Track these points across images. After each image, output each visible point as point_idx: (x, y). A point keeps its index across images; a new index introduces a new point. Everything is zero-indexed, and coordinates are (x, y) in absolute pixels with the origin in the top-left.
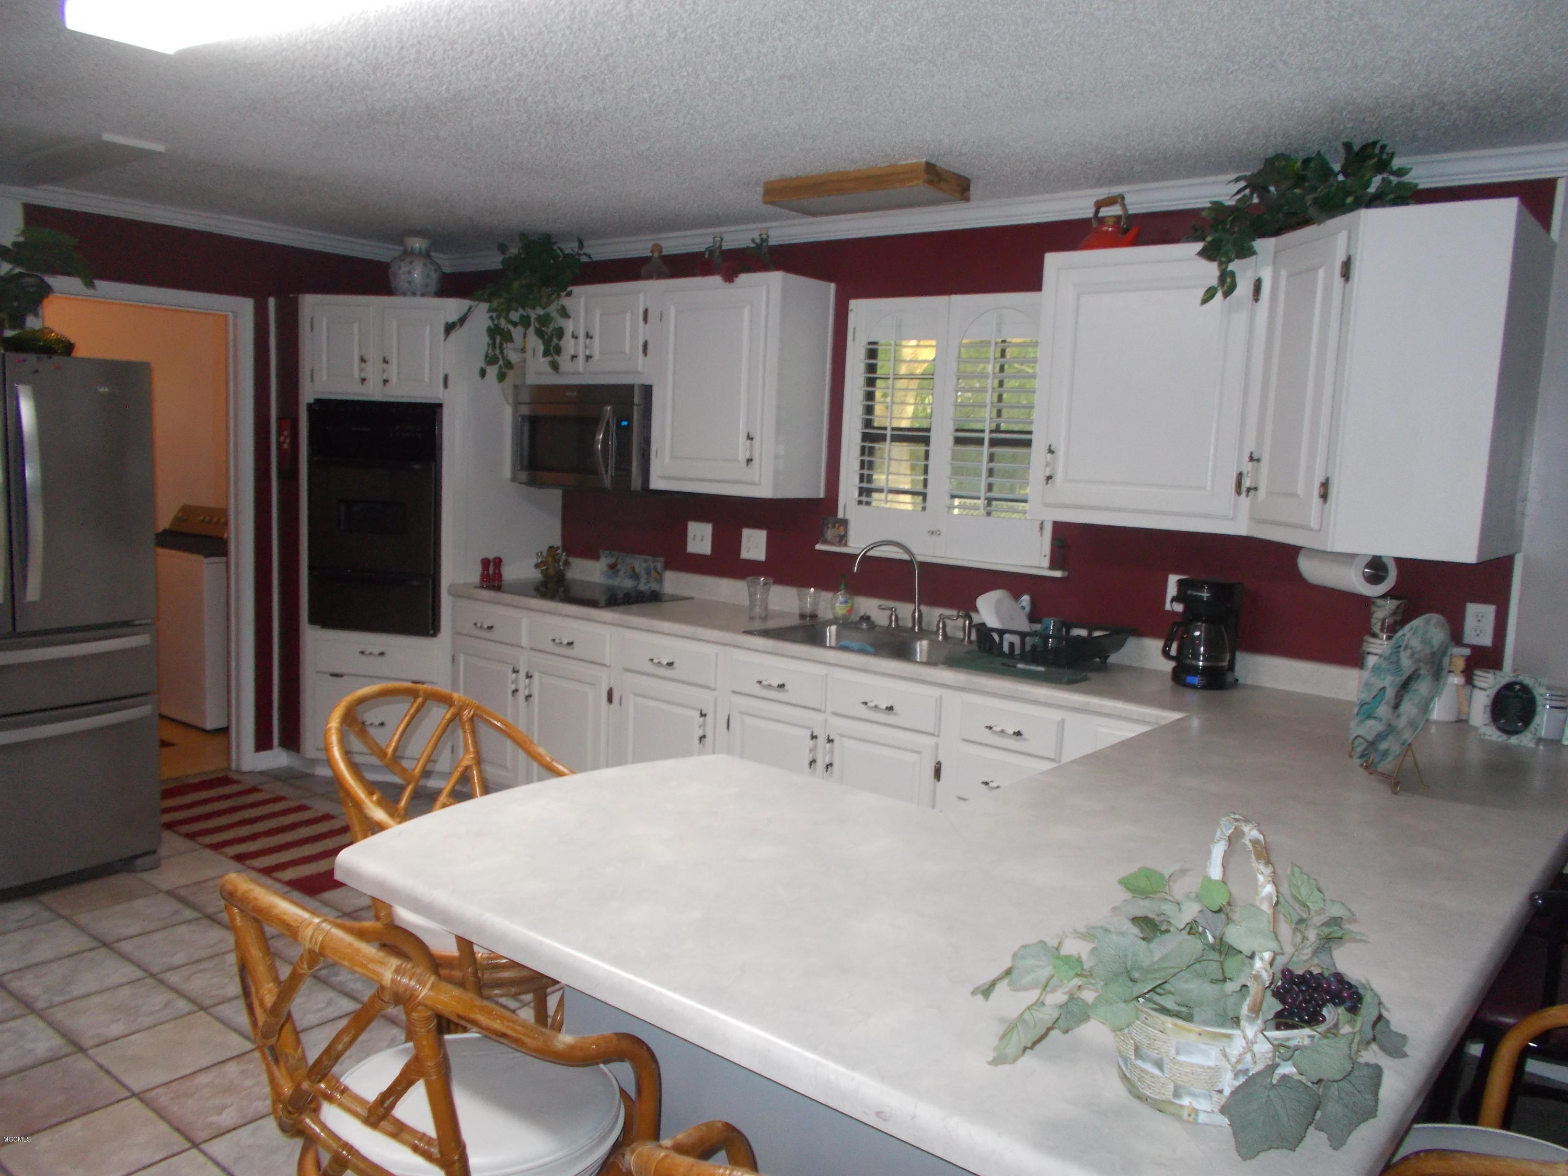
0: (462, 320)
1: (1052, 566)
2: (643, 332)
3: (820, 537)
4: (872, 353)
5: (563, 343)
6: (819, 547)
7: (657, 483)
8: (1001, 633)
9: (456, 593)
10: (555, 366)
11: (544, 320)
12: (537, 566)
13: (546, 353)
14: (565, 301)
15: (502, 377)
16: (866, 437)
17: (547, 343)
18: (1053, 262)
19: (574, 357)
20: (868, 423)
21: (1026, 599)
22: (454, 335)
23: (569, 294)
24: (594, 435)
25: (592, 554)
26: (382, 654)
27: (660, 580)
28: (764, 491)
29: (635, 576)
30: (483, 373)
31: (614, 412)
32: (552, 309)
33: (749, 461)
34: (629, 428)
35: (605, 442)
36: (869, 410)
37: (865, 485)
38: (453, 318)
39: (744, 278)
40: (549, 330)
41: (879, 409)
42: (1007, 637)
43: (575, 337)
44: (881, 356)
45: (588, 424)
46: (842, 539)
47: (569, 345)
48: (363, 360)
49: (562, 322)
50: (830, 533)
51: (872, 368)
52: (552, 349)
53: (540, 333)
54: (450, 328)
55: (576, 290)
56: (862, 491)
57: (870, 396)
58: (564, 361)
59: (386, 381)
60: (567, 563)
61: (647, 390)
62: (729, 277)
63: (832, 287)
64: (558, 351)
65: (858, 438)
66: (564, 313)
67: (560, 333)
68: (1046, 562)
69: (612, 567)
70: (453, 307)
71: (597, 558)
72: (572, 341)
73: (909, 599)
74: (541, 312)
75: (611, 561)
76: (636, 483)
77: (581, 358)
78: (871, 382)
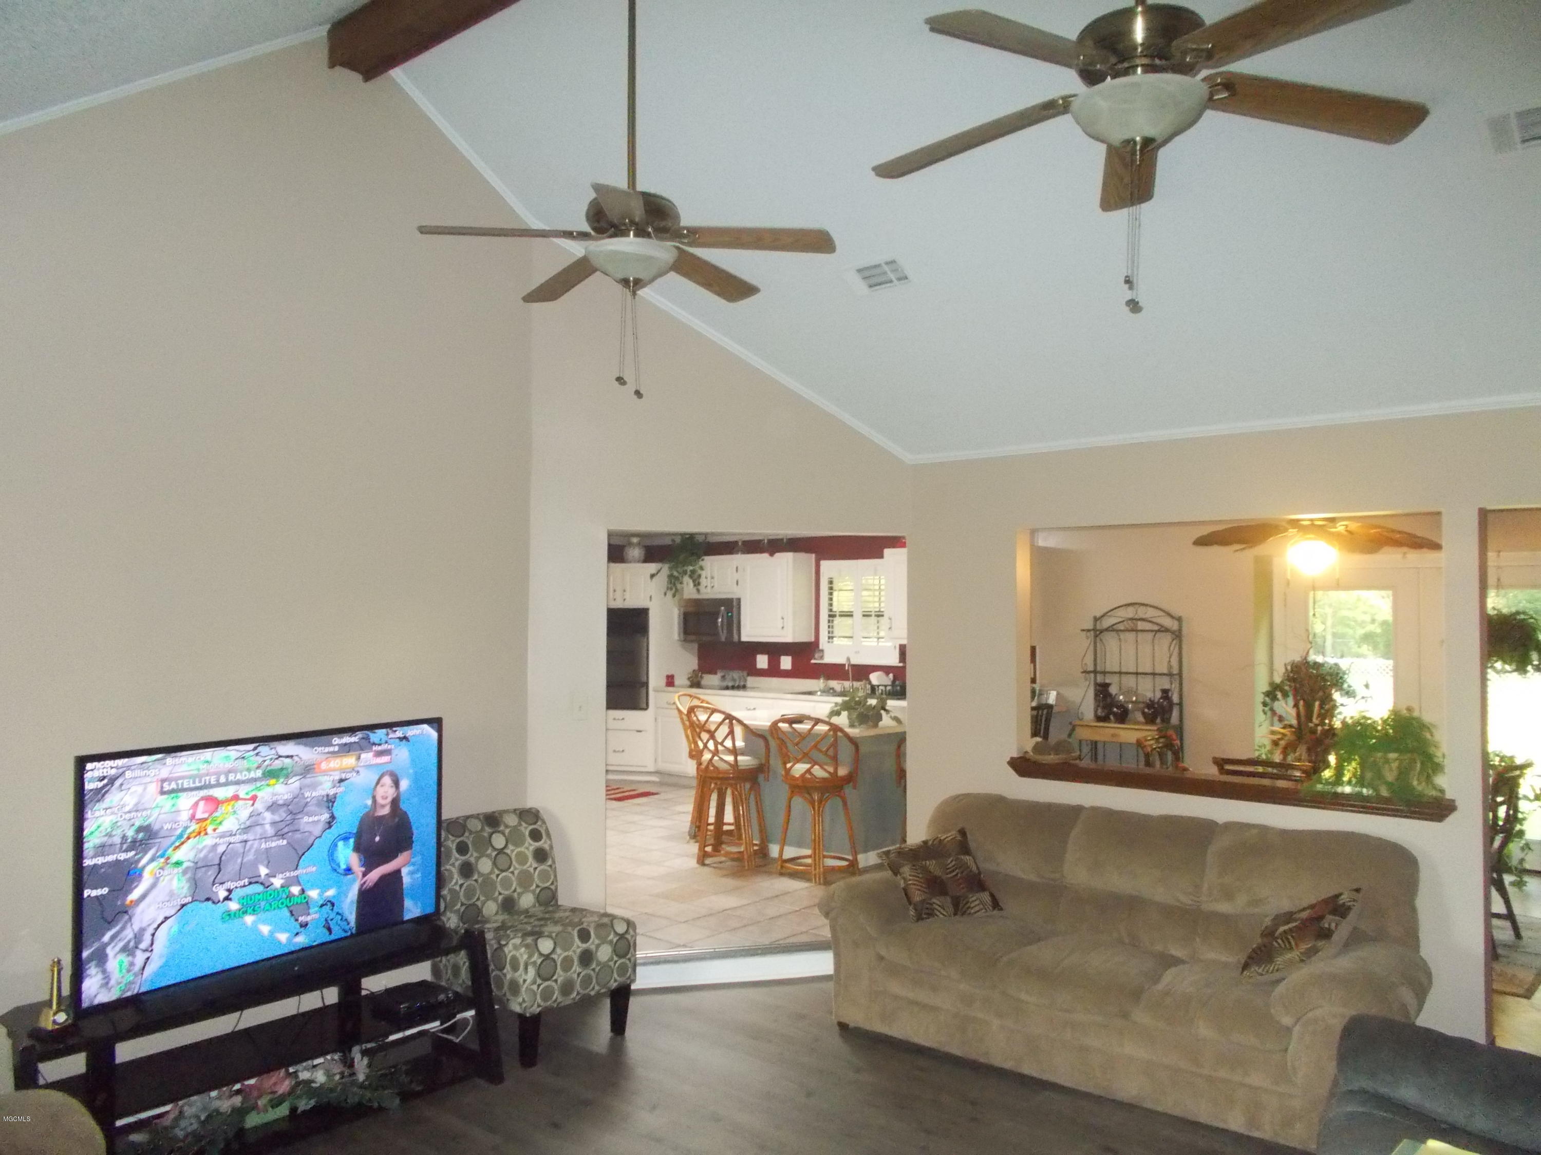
0: (659, 571)
1: (900, 662)
2: (736, 576)
3: (813, 657)
4: (831, 582)
5: (701, 580)
6: (813, 661)
7: (744, 638)
8: (878, 686)
9: (656, 691)
10: (698, 591)
11: (693, 572)
12: (689, 679)
13: (695, 585)
14: (701, 563)
15: (674, 596)
16: (830, 616)
17: (694, 581)
18: (887, 552)
19: (706, 587)
20: (831, 610)
21: (891, 676)
22: (654, 579)
23: (703, 560)
24: (717, 619)
25: (712, 671)
26: (623, 719)
27: (746, 681)
28: (789, 639)
29: (734, 680)
30: (665, 594)
31: (726, 610)
32: (697, 567)
33: (783, 628)
34: (732, 616)
35: (722, 621)
36: (831, 605)
37: (831, 635)
38: (654, 571)
39: (777, 555)
40: (695, 576)
41: (835, 603)
42: (880, 687)
43: (706, 578)
44: (834, 582)
45: (716, 614)
46: (822, 657)
47: (703, 581)
48: (615, 591)
49: (700, 572)
50: (817, 656)
51: (831, 588)
52: (697, 584)
53: (691, 577)
54: (652, 576)
55: (706, 558)
56: (829, 638)
57: (831, 599)
58: (702, 588)
59: (624, 600)
60: (702, 677)
61: (739, 600)
62: (772, 554)
63: (814, 555)
64: (699, 584)
65: (827, 616)
66: (702, 568)
67: (700, 576)
68: (898, 660)
69: (723, 677)
70: (652, 567)
71: (715, 673)
72: (705, 580)
73: (848, 679)
74: (691, 568)
75: (722, 674)
76: (736, 638)
77: (709, 588)
78: (831, 594)
